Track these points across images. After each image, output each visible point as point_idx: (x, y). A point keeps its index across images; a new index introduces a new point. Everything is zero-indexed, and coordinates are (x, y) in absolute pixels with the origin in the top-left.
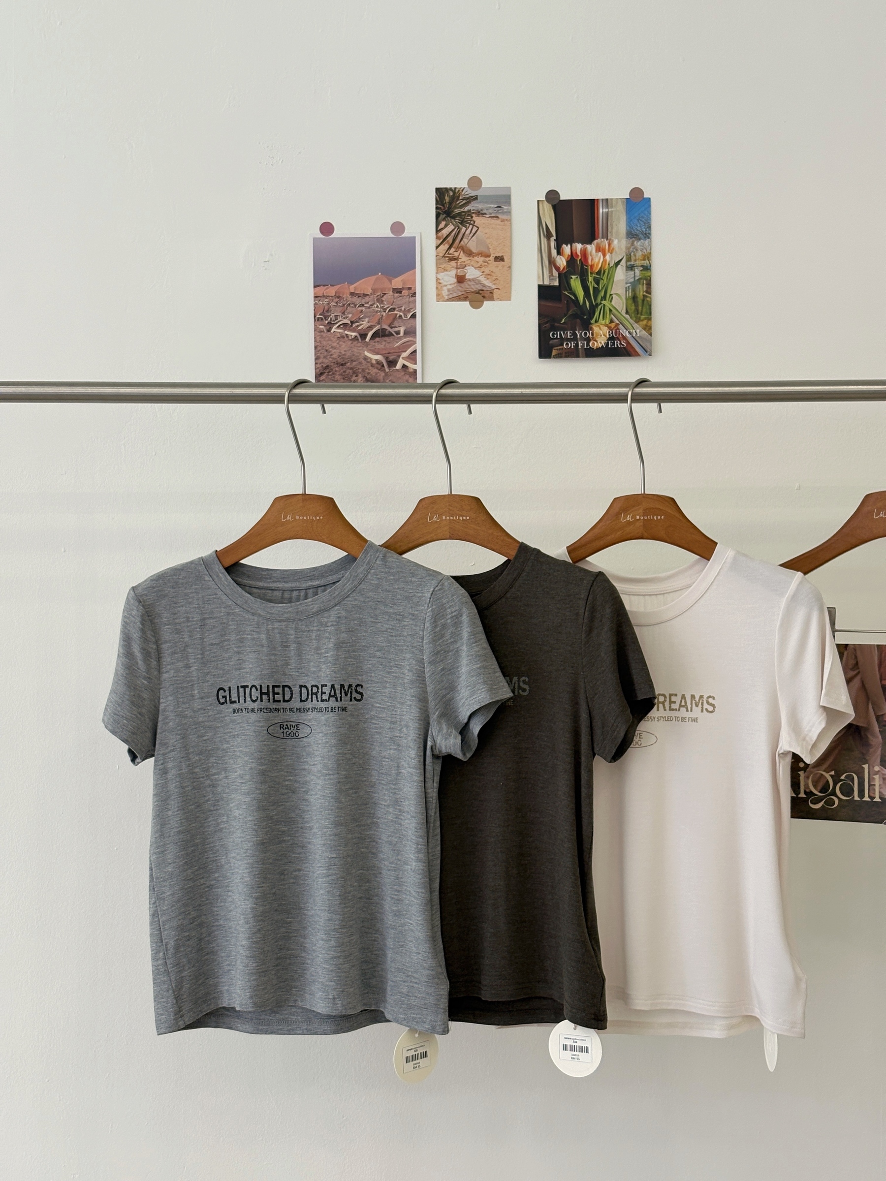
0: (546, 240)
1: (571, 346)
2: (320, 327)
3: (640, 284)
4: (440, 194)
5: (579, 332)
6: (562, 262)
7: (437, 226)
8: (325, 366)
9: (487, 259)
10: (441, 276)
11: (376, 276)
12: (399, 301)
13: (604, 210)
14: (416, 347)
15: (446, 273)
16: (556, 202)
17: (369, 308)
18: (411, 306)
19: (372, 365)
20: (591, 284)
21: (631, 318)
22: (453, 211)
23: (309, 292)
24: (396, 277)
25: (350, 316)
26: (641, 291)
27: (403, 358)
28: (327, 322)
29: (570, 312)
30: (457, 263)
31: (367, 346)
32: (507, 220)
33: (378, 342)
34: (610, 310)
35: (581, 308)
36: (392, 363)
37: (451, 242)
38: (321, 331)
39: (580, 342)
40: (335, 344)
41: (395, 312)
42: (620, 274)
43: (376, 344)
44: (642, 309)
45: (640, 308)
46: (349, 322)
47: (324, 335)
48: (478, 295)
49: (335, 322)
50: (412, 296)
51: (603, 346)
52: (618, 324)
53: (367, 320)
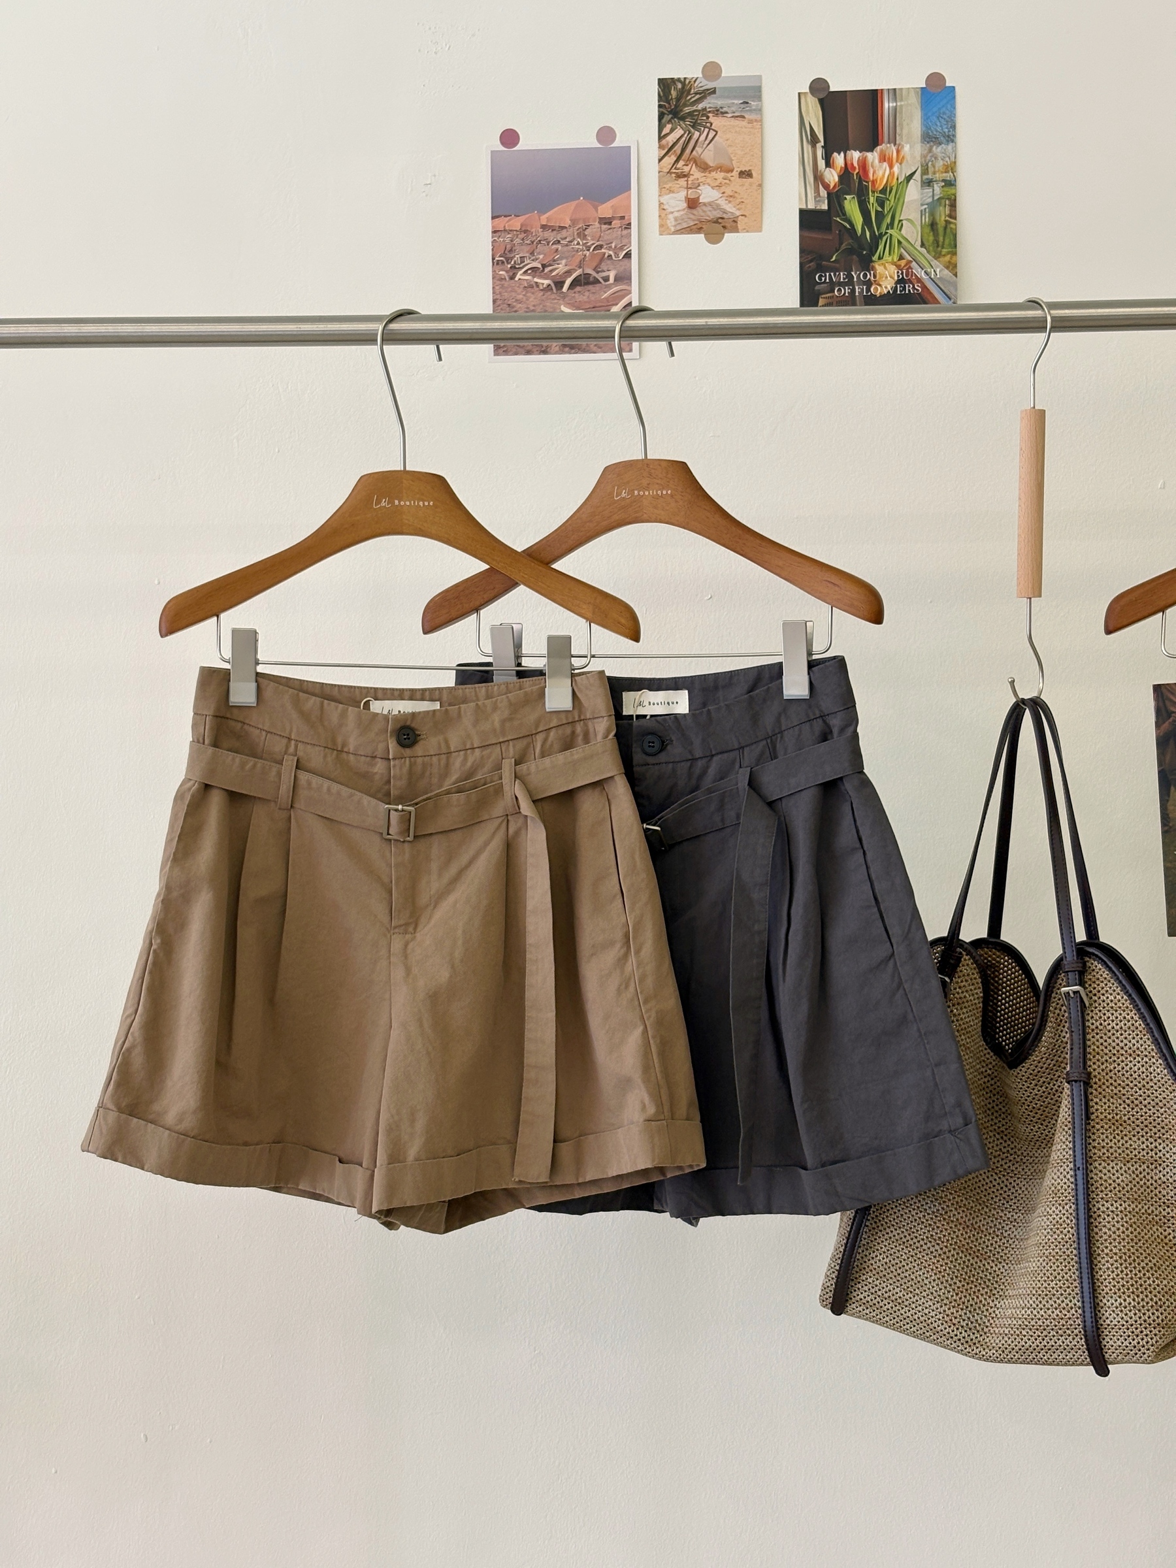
0: (810, 147)
1: (845, 293)
2: (501, 273)
3: (940, 205)
4: (664, 85)
5: (856, 273)
6: (832, 177)
7: (660, 131)
9: (729, 175)
10: (664, 199)
11: (577, 202)
12: (607, 236)
13: (891, 105)
14: (631, 298)
15: (671, 195)
16: (822, 96)
17: (567, 245)
18: (625, 241)
20: (873, 206)
21: (928, 252)
22: (681, 111)
23: (486, 225)
24: (604, 203)
25: (541, 257)
26: (942, 214)
28: (509, 266)
29: (844, 247)
30: (687, 181)
31: (564, 298)
32: (756, 121)
33: (579, 292)
34: (899, 242)
35: (859, 240)
37: (679, 152)
38: (502, 279)
39: (857, 288)
40: (521, 296)
41: (603, 250)
42: (913, 192)
43: (577, 295)
44: (944, 240)
45: (941, 239)
46: (540, 266)
47: (506, 284)
48: (717, 225)
49: (521, 266)
50: (626, 228)
51: (889, 292)
52: (911, 262)
53: (564, 262)
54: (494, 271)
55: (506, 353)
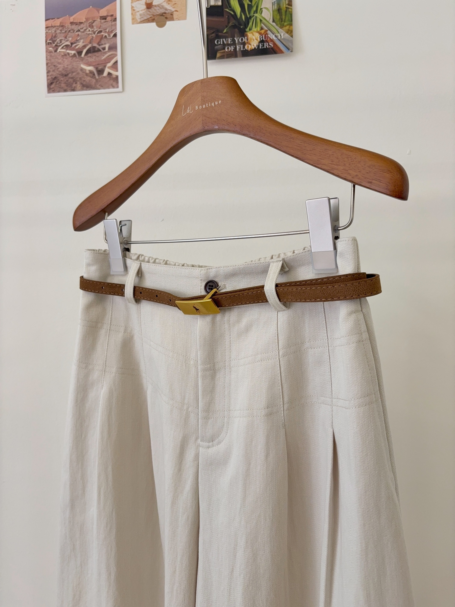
1: (231, 50)
2: (51, 49)
5: (237, 38)
8: (54, 77)
10: (134, 5)
11: (89, 8)
12: (104, 26)
14: (117, 59)
15: (138, 2)
17: (83, 32)
18: (113, 28)
19: (87, 74)
20: (246, 2)
21: (277, 25)
23: (42, 24)
24: (102, 8)
25: (70, 39)
26: (284, 4)
27: (108, 67)
28: (54, 45)
29: (230, 24)
31: (83, 60)
33: (90, 57)
34: (261, 20)
35: (238, 20)
36: (101, 72)
38: (51, 52)
39: (238, 46)
40: (60, 61)
41: (102, 34)
43: (89, 58)
44: (285, 18)
45: (284, 17)
46: (69, 44)
47: (53, 54)
48: (162, 17)
49: (61, 44)
50: (114, 21)
51: (255, 48)
52: (267, 31)
53: (82, 41)
54: (46, 48)
55: (54, 91)
